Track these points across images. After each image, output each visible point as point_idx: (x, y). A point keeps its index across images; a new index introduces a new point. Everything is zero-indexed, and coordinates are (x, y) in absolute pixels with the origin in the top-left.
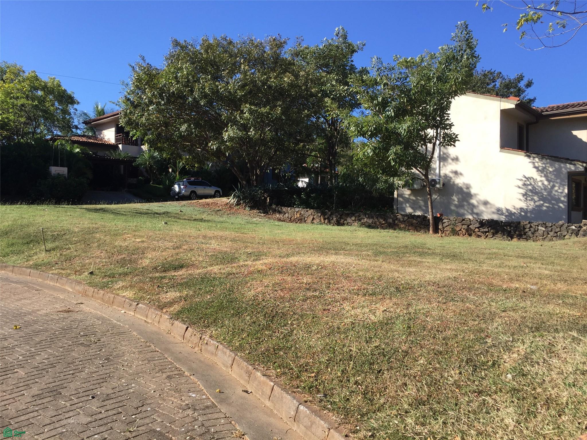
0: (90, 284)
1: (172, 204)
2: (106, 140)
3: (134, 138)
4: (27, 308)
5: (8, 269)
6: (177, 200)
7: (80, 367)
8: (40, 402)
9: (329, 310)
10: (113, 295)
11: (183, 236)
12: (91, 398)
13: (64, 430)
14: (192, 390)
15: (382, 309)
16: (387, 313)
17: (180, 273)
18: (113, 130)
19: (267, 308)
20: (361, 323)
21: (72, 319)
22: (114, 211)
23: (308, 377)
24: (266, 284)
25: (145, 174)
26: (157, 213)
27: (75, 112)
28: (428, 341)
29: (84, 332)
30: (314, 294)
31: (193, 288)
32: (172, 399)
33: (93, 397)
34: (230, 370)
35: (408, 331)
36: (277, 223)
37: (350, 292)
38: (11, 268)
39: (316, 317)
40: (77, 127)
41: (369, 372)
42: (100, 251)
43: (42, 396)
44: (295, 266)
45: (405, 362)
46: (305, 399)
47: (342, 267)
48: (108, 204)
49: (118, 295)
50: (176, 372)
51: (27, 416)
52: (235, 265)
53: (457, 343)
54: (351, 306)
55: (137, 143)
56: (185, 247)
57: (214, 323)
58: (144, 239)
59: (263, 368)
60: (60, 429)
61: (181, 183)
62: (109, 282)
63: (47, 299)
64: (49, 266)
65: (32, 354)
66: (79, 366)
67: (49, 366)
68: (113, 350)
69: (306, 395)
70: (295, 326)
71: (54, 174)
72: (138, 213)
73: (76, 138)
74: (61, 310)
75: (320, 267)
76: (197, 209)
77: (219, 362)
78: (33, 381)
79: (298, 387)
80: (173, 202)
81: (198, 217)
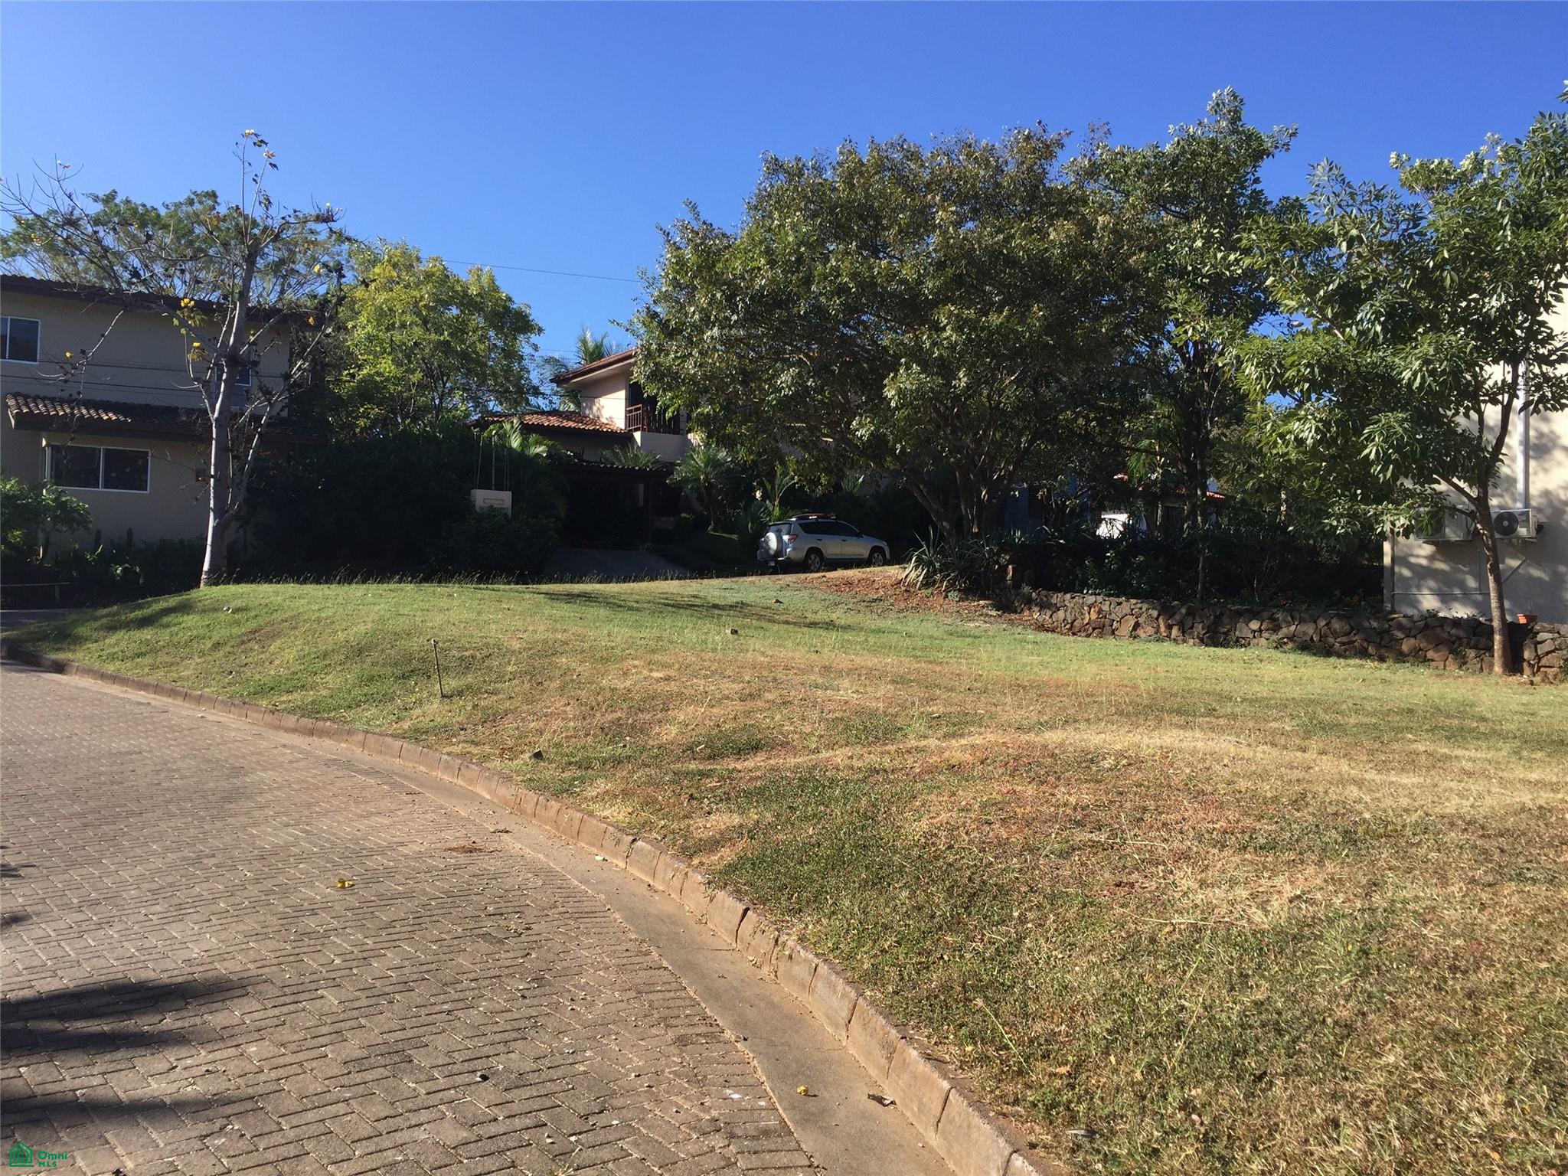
0: (531, 784)
1: (757, 582)
2: (606, 421)
3: (669, 414)
4: (380, 837)
5: (354, 738)
6: (775, 571)
7: (470, 994)
8: (358, 1078)
9: (1132, 885)
10: (579, 815)
11: (771, 668)
12: (479, 1079)
13: (400, 1158)
14: (733, 1080)
15: (1289, 891)
16: (1303, 906)
17: (750, 764)
18: (622, 394)
19: (957, 870)
20: (1222, 933)
21: (474, 869)
22: (611, 600)
23: (1050, 1075)
24: (963, 803)
25: (696, 504)
26: (716, 606)
27: (533, 353)
28: (1419, 996)
29: (497, 906)
30: (1094, 837)
31: (775, 806)
32: (680, 1100)
33: (485, 1078)
34: (844, 1034)
35: (1361, 963)
36: (1031, 635)
37: (1200, 838)
38: (360, 737)
39: (1091, 903)
40: (536, 392)
41: (1227, 1077)
42: (564, 701)
43: (366, 1064)
44: (1053, 755)
45: (1340, 1057)
46: (1033, 1138)
47: (1189, 765)
48: (600, 582)
49: (591, 814)
50: (702, 1029)
51: (321, 1111)
52: (891, 748)
53: (1511, 1009)
54: (1199, 877)
55: (676, 427)
56: (769, 696)
57: (815, 901)
58: (672, 673)
59: (928, 1037)
60: (389, 1153)
61: (785, 528)
62: (574, 779)
63: (428, 816)
64: (445, 736)
65: (365, 955)
66: (467, 993)
67: (400, 988)
68: (556, 958)
69: (1037, 1128)
70: (1030, 925)
71: (481, 508)
72: (668, 605)
73: (533, 420)
74: (454, 845)
75: (1125, 762)
76: (822, 596)
77: (819, 1009)
78: (353, 1023)
79: (1016, 1102)
80: (759, 578)
81: (822, 616)
